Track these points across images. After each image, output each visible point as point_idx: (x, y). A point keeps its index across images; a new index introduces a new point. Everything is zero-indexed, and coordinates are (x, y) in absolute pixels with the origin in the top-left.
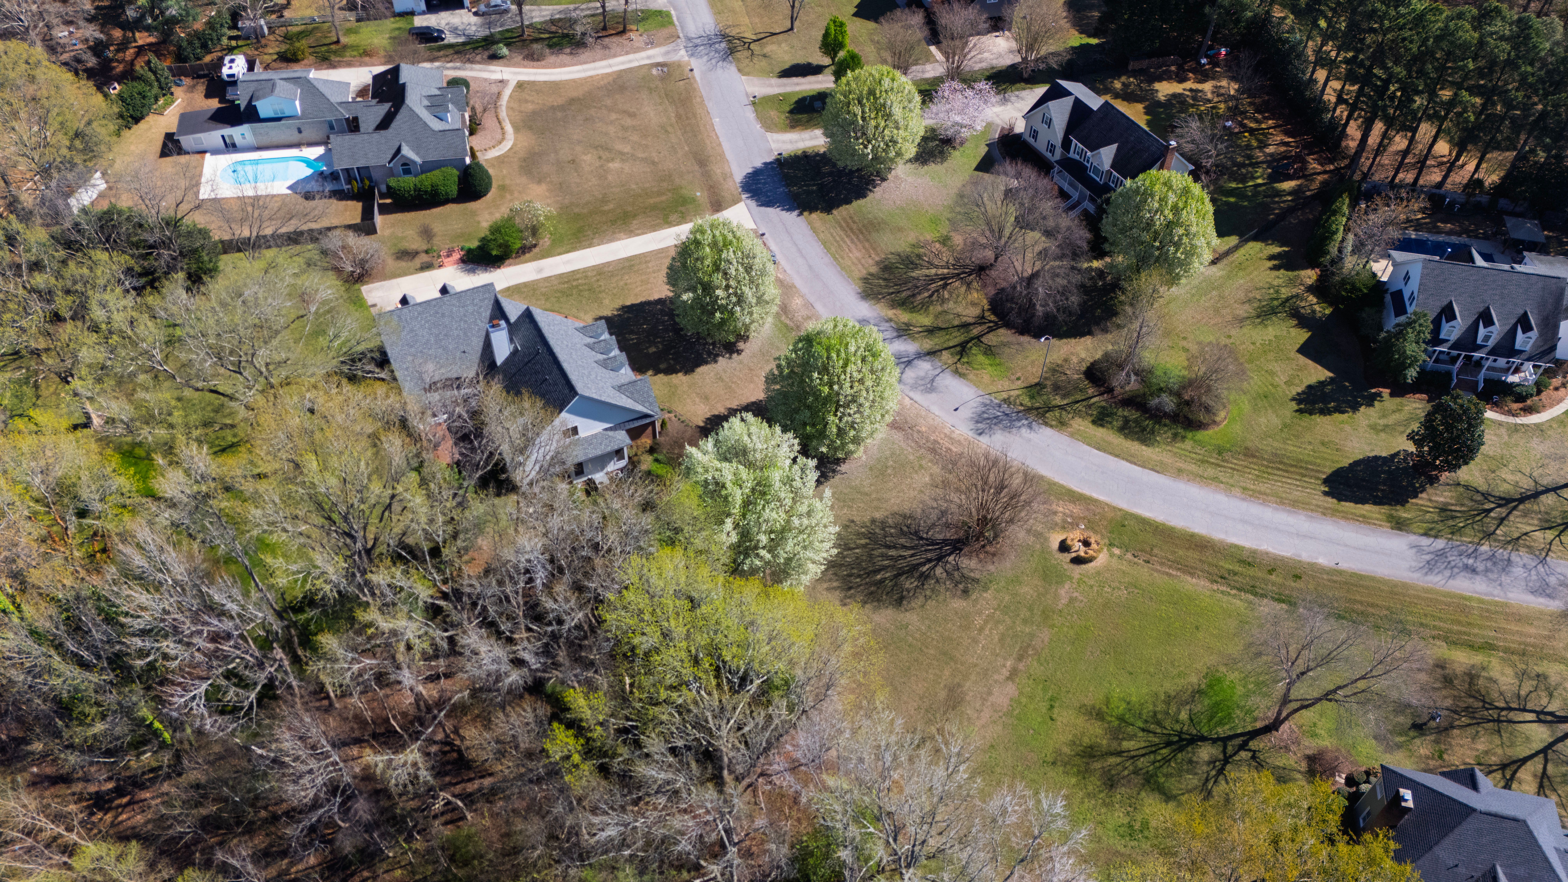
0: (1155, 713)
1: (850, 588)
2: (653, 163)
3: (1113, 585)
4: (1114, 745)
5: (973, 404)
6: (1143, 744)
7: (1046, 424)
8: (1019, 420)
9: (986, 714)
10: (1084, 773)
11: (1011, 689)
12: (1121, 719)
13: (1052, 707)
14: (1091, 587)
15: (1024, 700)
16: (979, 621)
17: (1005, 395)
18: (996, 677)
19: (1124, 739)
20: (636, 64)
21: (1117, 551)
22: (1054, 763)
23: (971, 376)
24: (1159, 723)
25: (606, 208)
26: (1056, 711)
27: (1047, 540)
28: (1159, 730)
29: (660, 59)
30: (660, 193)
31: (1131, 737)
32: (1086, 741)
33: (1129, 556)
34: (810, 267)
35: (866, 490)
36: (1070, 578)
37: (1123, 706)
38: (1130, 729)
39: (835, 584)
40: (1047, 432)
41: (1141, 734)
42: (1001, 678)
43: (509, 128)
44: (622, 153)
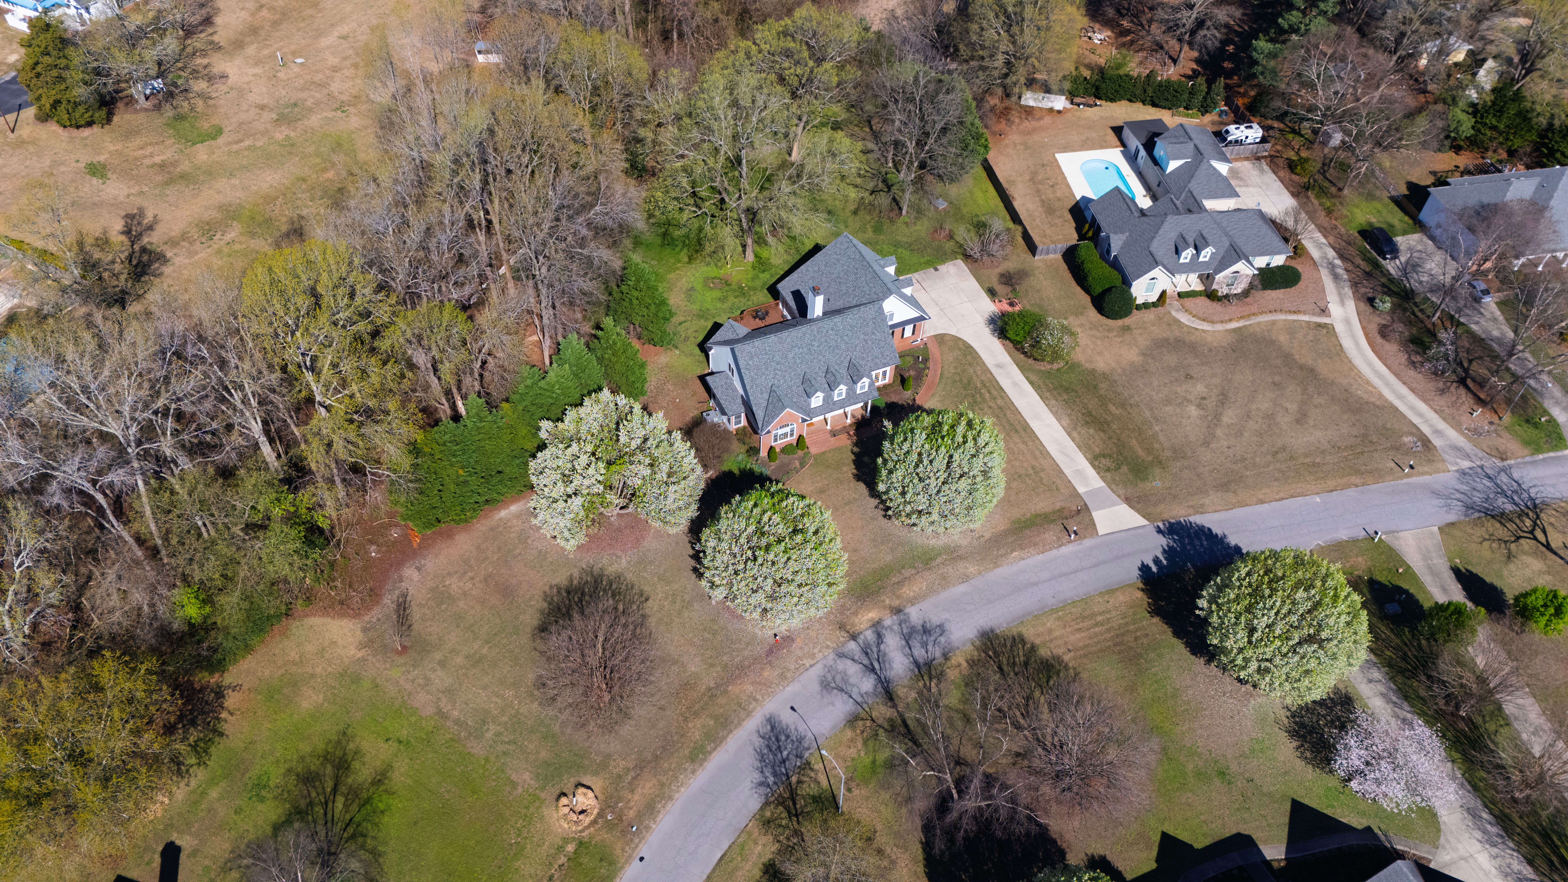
0: (365, 836)
1: (568, 592)
2: (1206, 444)
3: (525, 830)
4: (343, 789)
5: (802, 728)
6: (337, 816)
7: (767, 804)
8: (775, 774)
9: (408, 686)
10: (326, 757)
11: (429, 710)
12: (368, 801)
13: (400, 742)
14: (527, 808)
15: (413, 719)
16: (509, 693)
17: (819, 766)
18: (444, 700)
19: (346, 800)
20: (1416, 420)
21: (570, 848)
22: (345, 733)
23: (849, 734)
24: (353, 837)
25: (1112, 408)
26: (396, 744)
27: (596, 773)
28: (345, 835)
29: (1437, 442)
30: (1149, 450)
31: (346, 806)
32: (356, 765)
33: (563, 860)
34: (1036, 584)
35: (686, 614)
36: (543, 788)
37: (381, 806)
38: (355, 807)
39: (575, 582)
40: (754, 803)
41: (348, 817)
42: (442, 704)
43: (1234, 325)
44: (1217, 416)
